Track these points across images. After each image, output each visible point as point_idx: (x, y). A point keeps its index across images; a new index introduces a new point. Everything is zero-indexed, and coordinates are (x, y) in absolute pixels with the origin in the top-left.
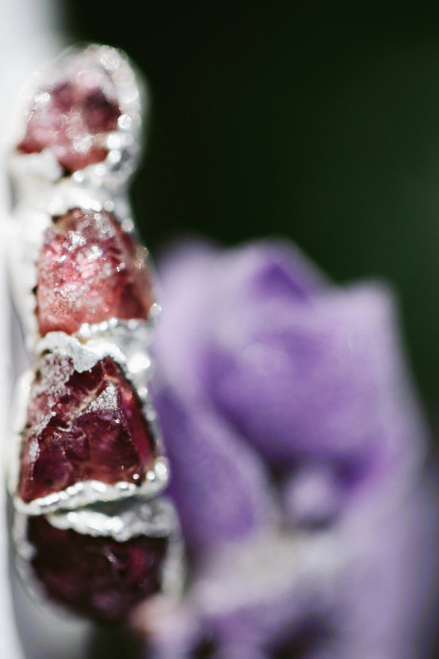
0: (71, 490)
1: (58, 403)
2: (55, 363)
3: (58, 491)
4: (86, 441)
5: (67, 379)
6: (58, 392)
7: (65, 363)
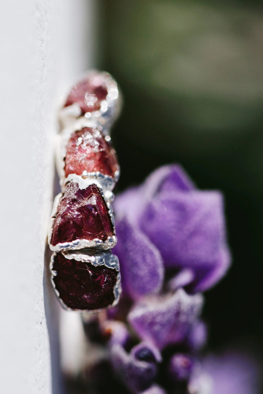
0: (74, 242)
1: (71, 202)
2: (71, 186)
3: (68, 242)
4: (82, 218)
5: (76, 192)
6: (71, 197)
7: (75, 186)
